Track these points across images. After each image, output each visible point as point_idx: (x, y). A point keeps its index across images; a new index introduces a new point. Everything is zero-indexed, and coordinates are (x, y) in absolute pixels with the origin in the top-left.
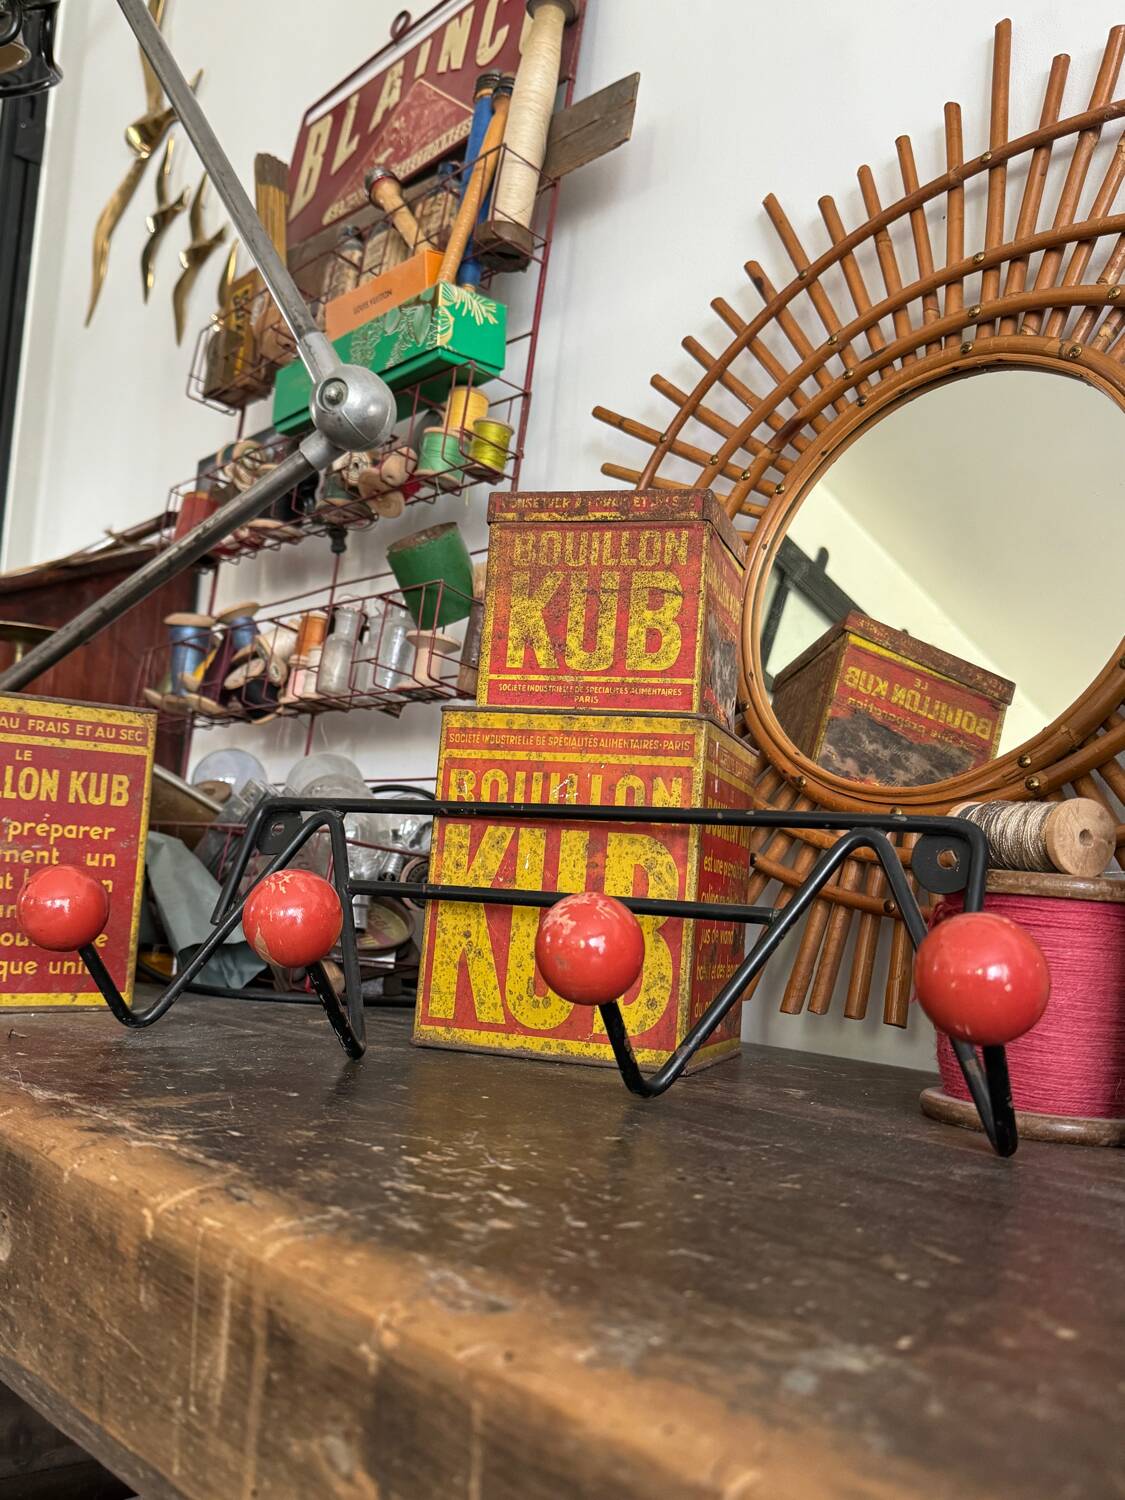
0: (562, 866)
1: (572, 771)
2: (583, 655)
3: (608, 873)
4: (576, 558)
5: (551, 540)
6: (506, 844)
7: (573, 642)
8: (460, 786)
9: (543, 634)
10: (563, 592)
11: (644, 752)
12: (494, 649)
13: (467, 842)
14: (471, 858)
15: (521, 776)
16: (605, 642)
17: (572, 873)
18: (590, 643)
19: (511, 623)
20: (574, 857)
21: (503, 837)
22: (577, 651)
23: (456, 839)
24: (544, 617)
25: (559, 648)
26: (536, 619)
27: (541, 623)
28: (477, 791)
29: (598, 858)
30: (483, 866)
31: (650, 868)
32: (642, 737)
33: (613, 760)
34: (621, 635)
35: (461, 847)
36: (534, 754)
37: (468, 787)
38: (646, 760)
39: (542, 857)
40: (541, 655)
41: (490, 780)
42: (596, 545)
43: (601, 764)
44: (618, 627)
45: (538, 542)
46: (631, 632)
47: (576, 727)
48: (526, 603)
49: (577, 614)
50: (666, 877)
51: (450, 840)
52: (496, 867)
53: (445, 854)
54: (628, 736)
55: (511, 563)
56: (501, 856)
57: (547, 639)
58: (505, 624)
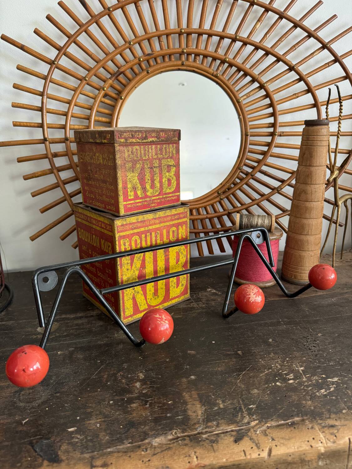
0: (158, 259)
1: (158, 230)
2: (151, 190)
3: (170, 256)
4: (145, 156)
5: (136, 149)
6: (141, 258)
7: (148, 186)
8: (125, 245)
9: (139, 185)
10: (143, 169)
11: (175, 219)
12: (123, 193)
13: (129, 262)
14: (132, 265)
15: (143, 236)
16: (157, 185)
17: (161, 260)
18: (153, 186)
19: (128, 183)
20: (161, 255)
21: (140, 256)
22: (149, 189)
23: (126, 262)
24: (138, 179)
25: (144, 189)
26: (136, 180)
27: (138, 181)
28: (130, 245)
29: (167, 254)
30: (136, 267)
31: (180, 251)
32: (175, 215)
33: (168, 224)
34: (161, 182)
35: (128, 263)
36: (146, 228)
37: (127, 244)
38: (176, 222)
39: (152, 258)
40: (139, 193)
41: (134, 240)
42: (150, 151)
43: (165, 226)
44: (160, 180)
45: (132, 150)
46: (164, 180)
47: (157, 216)
48: (132, 175)
49: (148, 177)
50: (183, 252)
51: (124, 263)
52: (140, 266)
53: (123, 268)
54: (171, 216)
55: (125, 160)
56: (141, 262)
57: (140, 187)
58: (126, 183)
